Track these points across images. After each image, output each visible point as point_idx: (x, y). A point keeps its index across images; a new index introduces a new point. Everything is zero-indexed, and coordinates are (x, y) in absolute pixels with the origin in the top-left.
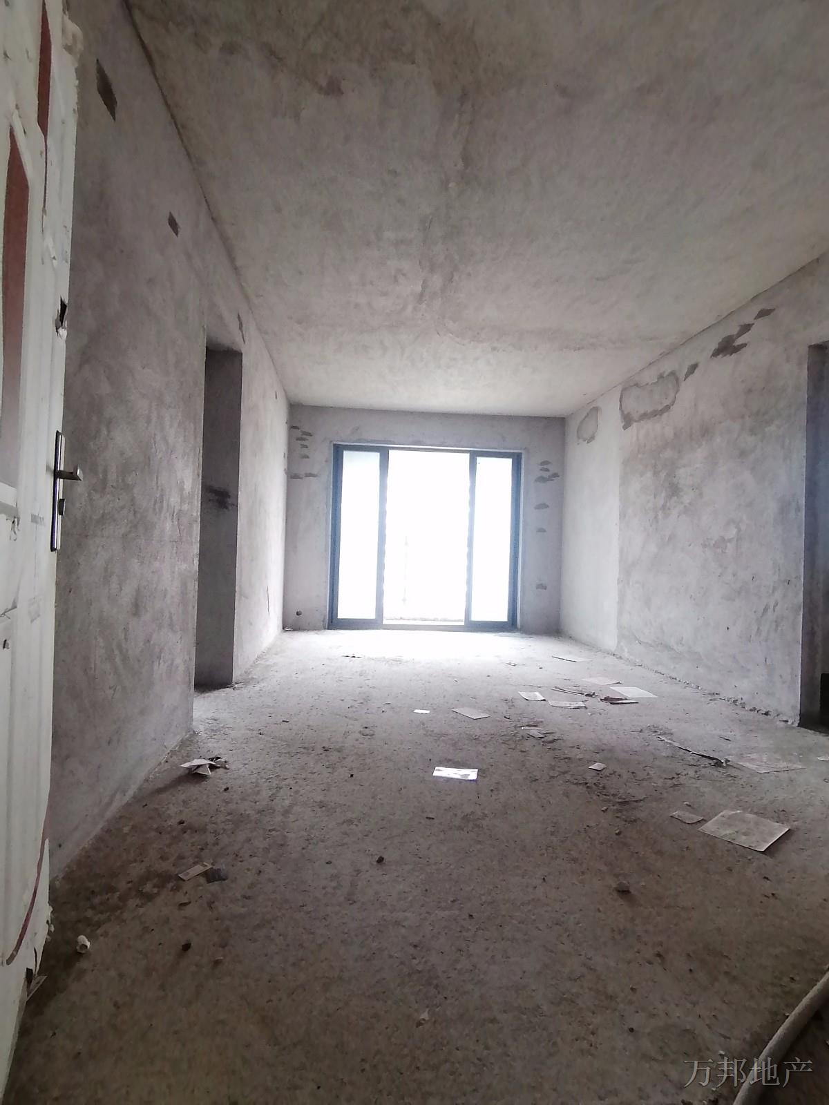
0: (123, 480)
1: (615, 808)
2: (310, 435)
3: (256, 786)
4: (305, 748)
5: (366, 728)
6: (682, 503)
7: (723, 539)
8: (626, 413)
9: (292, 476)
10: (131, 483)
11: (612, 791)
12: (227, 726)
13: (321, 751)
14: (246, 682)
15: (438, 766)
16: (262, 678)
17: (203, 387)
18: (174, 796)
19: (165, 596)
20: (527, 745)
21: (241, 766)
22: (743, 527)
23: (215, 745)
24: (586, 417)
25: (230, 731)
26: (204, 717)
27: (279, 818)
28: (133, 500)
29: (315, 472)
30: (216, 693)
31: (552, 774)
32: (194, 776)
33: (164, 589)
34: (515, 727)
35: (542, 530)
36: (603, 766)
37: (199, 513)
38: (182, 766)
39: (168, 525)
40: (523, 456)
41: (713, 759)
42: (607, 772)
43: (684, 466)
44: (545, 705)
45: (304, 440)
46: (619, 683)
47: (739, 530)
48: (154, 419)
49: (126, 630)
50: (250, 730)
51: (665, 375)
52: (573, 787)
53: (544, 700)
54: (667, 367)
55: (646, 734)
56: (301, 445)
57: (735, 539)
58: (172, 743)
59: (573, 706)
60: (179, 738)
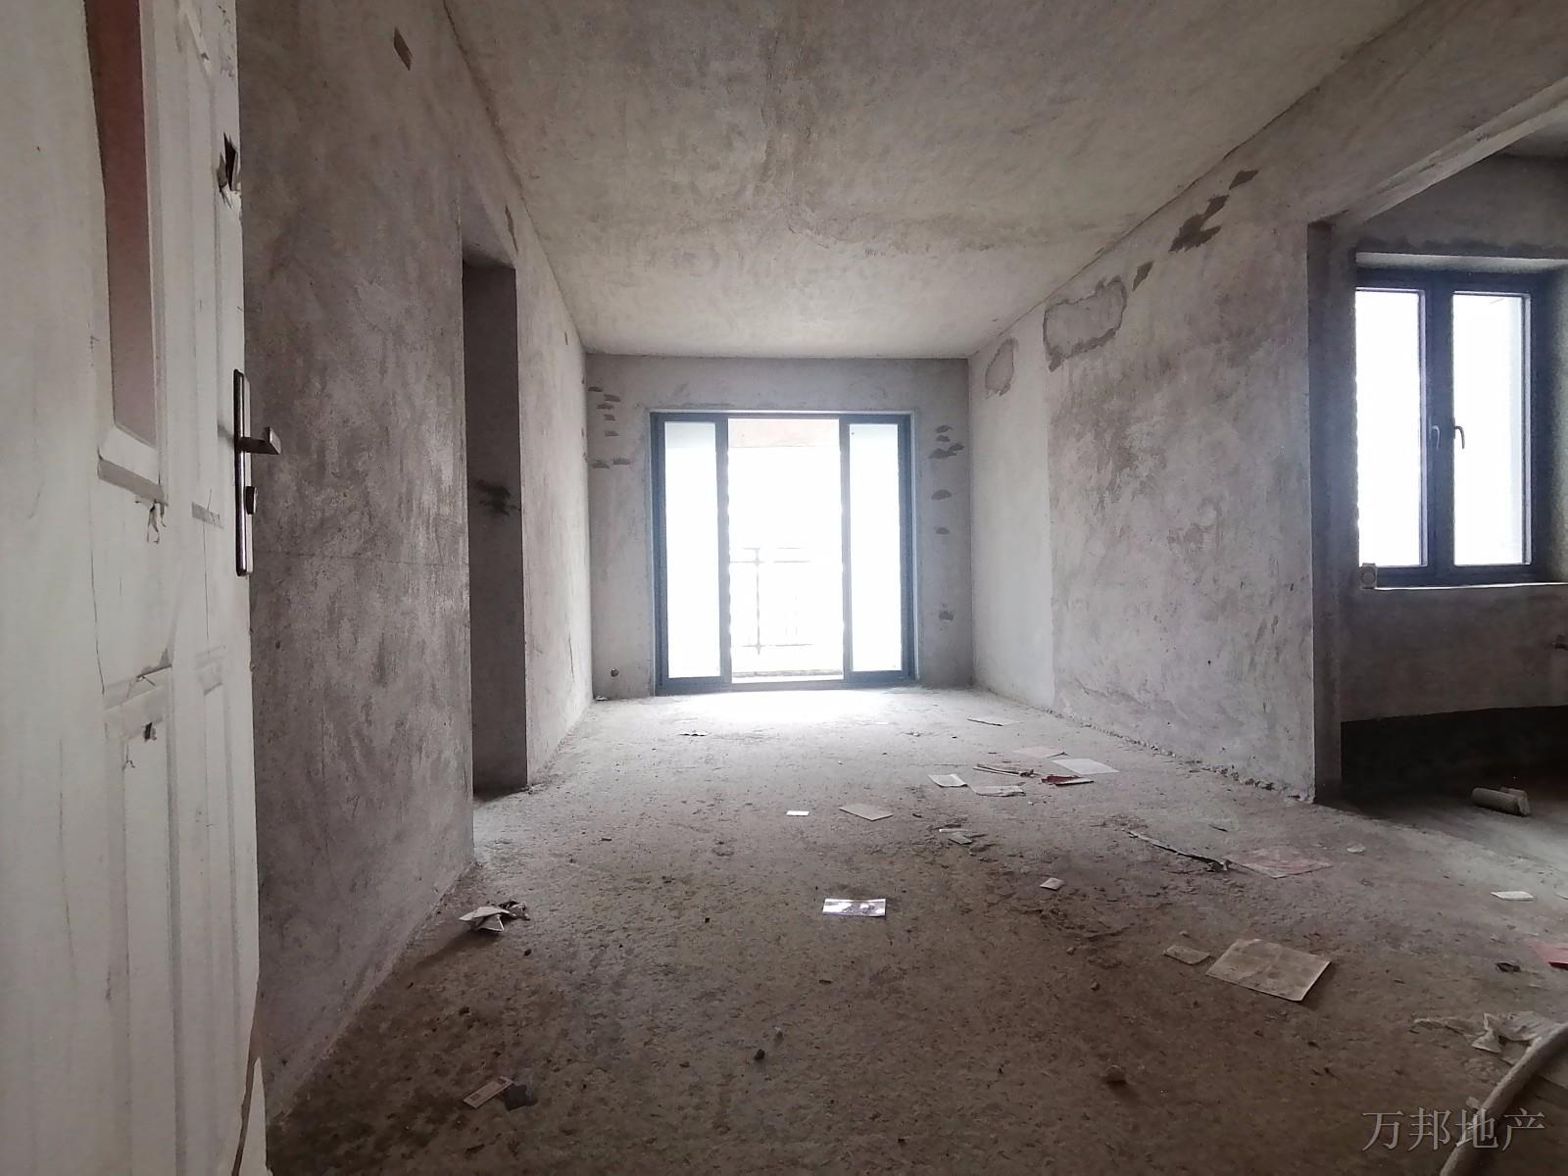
0: (349, 464)
1: (1085, 947)
2: (617, 400)
3: (570, 945)
4: (636, 880)
5: (721, 843)
6: (1137, 477)
7: (1197, 526)
8: (1052, 346)
9: (596, 464)
10: (361, 470)
11: (1078, 921)
12: (523, 851)
13: (660, 883)
14: (547, 782)
15: (828, 897)
16: (569, 773)
17: (461, 319)
18: (452, 968)
19: (423, 653)
20: (950, 856)
21: (547, 914)
22: (1225, 507)
23: (508, 882)
24: (997, 354)
25: (528, 860)
26: (490, 839)
27: (606, 996)
28: (366, 497)
29: (626, 455)
30: (504, 801)
31: (989, 898)
32: (480, 933)
33: (420, 639)
34: (931, 829)
35: (942, 531)
36: (1059, 882)
37: (466, 520)
38: (461, 918)
39: (421, 538)
40: (913, 421)
41: (1207, 861)
42: (1066, 891)
43: (1139, 420)
44: (967, 793)
45: (610, 407)
46: (1063, 754)
47: (1219, 513)
48: (391, 365)
49: (367, 706)
50: (555, 855)
51: (1105, 284)
52: (1023, 918)
53: (965, 786)
54: (1108, 270)
55: (1111, 827)
56: (605, 415)
57: (1215, 527)
58: (446, 882)
59: (1005, 793)
60: (454, 875)
